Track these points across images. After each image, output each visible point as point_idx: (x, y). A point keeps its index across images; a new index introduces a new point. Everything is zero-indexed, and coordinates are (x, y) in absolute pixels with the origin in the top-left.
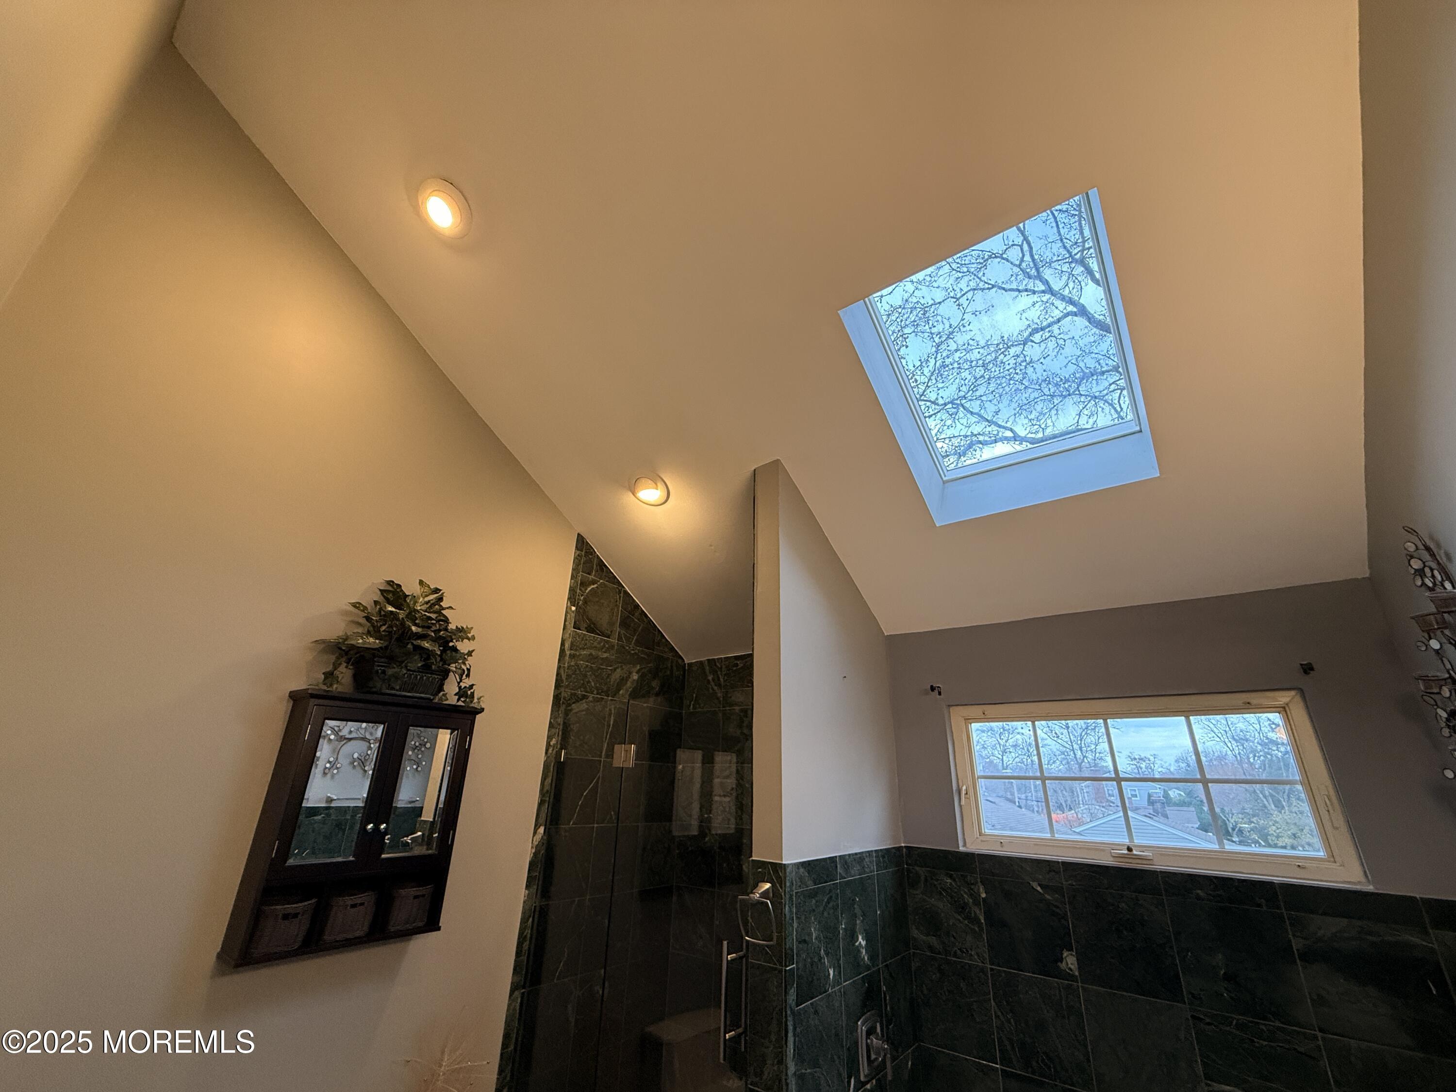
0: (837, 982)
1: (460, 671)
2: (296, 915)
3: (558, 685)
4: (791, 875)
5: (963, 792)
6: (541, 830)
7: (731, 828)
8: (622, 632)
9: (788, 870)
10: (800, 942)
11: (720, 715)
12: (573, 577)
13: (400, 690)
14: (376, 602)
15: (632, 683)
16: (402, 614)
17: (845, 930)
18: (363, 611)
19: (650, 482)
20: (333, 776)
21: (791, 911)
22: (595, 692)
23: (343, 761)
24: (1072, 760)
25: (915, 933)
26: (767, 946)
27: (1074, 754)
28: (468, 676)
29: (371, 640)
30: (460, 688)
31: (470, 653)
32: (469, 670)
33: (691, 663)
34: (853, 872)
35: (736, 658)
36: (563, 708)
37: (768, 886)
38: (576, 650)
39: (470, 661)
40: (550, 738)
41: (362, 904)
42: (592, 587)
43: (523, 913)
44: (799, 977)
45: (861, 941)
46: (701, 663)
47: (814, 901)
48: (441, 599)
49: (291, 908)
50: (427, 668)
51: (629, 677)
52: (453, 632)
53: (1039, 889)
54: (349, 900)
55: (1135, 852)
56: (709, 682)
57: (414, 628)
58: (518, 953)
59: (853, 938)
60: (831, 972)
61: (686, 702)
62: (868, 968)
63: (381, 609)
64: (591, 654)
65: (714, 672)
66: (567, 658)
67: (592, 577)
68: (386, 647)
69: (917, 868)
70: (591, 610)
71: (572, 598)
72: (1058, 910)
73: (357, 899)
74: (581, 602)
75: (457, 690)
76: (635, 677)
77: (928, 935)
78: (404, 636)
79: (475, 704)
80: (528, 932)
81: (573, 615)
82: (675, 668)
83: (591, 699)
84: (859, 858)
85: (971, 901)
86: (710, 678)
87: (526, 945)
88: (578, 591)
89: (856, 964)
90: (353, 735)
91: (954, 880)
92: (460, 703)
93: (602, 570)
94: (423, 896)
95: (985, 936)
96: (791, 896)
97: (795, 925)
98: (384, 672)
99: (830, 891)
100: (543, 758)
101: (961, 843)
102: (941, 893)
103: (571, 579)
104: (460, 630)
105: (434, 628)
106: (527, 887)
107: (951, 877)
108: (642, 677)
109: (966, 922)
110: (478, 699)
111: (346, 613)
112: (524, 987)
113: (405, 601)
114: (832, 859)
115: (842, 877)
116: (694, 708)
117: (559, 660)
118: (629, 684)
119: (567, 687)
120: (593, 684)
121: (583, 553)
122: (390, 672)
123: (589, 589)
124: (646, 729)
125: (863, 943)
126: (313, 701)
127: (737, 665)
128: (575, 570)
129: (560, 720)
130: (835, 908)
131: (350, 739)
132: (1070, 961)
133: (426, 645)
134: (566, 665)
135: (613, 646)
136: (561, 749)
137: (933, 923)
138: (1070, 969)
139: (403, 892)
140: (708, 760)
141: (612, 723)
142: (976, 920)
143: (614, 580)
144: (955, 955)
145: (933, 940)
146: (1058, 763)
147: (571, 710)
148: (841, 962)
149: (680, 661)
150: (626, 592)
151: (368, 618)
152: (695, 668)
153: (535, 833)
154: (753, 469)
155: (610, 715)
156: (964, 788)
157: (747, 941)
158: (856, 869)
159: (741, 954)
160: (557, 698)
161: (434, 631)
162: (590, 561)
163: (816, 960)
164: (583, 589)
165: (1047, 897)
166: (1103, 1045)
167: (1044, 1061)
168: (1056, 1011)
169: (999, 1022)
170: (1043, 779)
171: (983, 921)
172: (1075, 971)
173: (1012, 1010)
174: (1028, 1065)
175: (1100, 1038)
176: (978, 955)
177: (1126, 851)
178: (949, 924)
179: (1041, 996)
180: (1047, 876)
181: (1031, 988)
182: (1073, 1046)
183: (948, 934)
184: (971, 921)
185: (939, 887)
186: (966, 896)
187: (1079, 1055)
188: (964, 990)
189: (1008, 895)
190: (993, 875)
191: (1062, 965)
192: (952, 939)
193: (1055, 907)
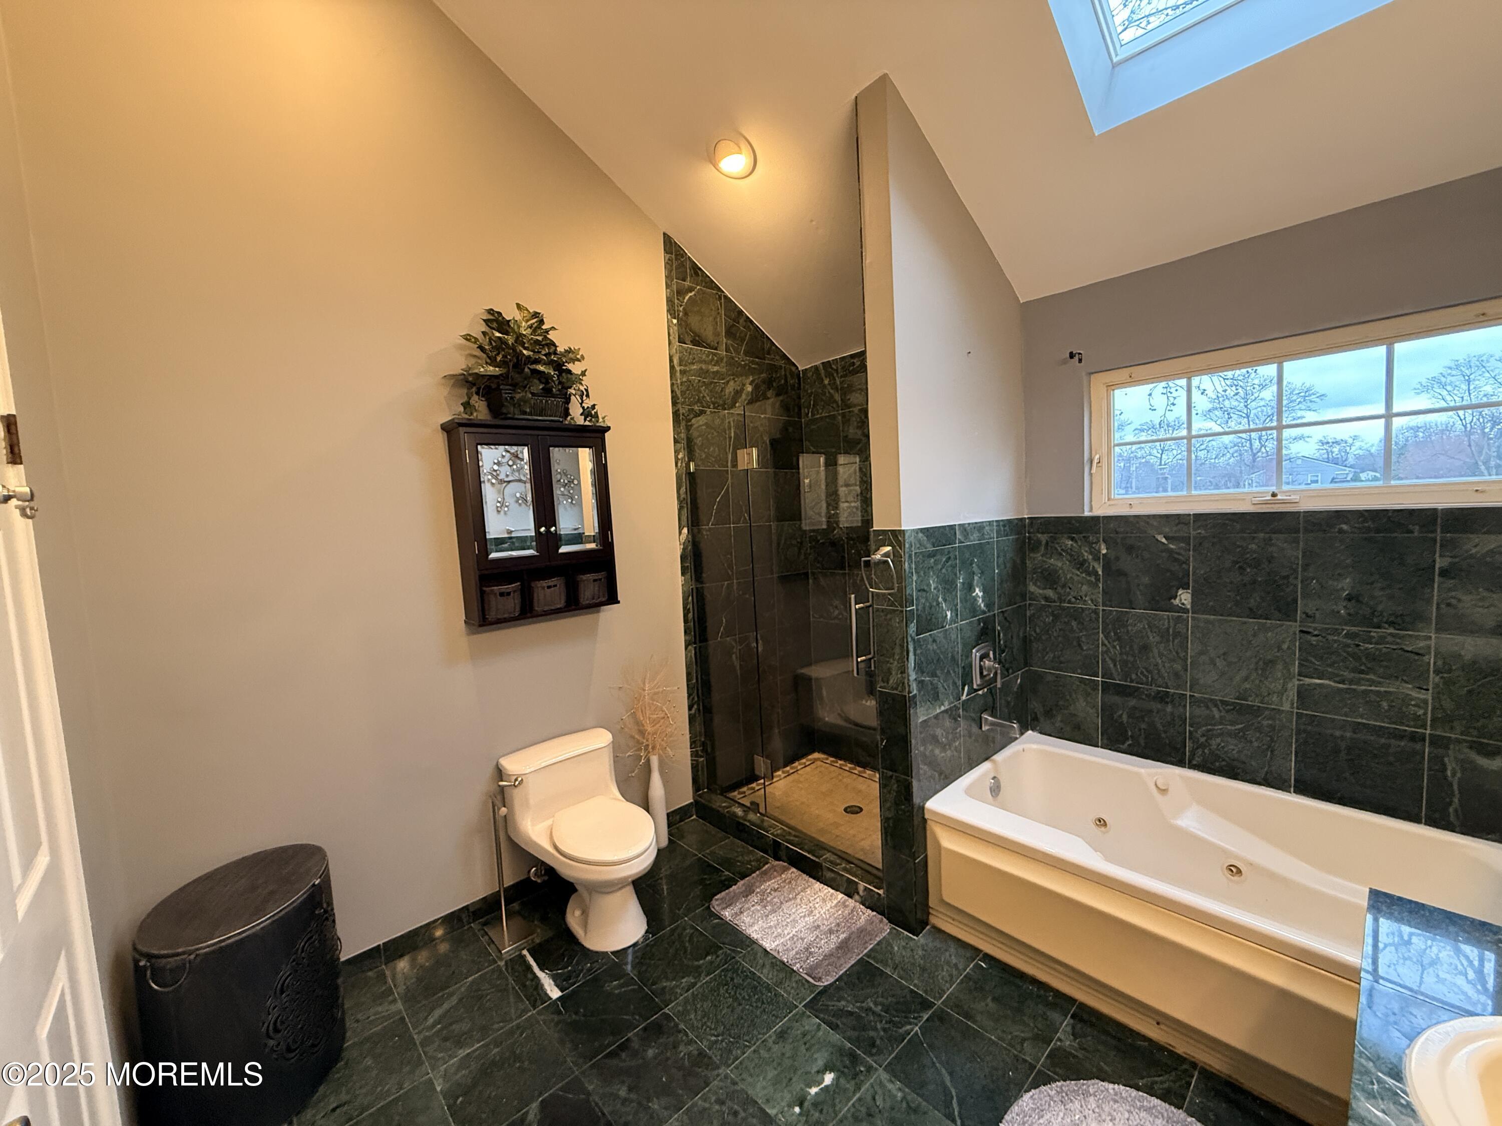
0: (953, 621)
1: (579, 393)
2: (509, 594)
3: (674, 403)
4: (909, 539)
5: (1096, 461)
6: (685, 530)
7: (857, 521)
8: (729, 342)
9: (907, 535)
10: (919, 591)
11: (840, 417)
12: (667, 286)
13: (530, 414)
14: (484, 333)
15: (747, 395)
16: (510, 340)
17: (963, 584)
18: (475, 343)
19: (732, 144)
20: (505, 513)
21: (910, 568)
22: (712, 406)
23: (509, 501)
24: (1246, 451)
25: (1032, 588)
26: (889, 594)
27: (1251, 444)
28: (588, 396)
29: (491, 368)
30: (583, 408)
31: (584, 373)
32: (587, 390)
33: (806, 370)
34: (972, 538)
35: (852, 356)
36: (683, 424)
37: (889, 548)
38: (686, 365)
39: (586, 380)
40: (677, 452)
41: (555, 586)
42: (690, 294)
43: (684, 593)
44: (918, 616)
45: (978, 592)
46: (816, 367)
47: (932, 560)
48: (542, 322)
49: (504, 588)
50: (547, 392)
51: (742, 390)
52: (562, 354)
53: (1164, 540)
54: (544, 583)
55: (1279, 497)
56: (825, 386)
57: (525, 352)
58: (686, 621)
59: (970, 588)
60: (949, 614)
61: (804, 411)
62: (984, 613)
63: (490, 339)
64: (701, 369)
65: (829, 375)
66: (678, 374)
67: (687, 283)
68: (507, 374)
69: (1039, 535)
70: (694, 320)
71: (672, 310)
72: (1180, 557)
73: (550, 582)
74: (681, 314)
75: (581, 411)
76: (749, 388)
77: (1045, 589)
78: (519, 363)
79: (601, 423)
80: (690, 606)
81: (676, 328)
82: (789, 376)
83: (708, 413)
84: (979, 527)
85: (1090, 557)
86: (826, 382)
87: (690, 615)
88: (676, 301)
89: (973, 610)
90: (510, 478)
91: (1076, 542)
92: (587, 423)
93: (697, 274)
94: (600, 580)
95: (1101, 585)
96: (910, 556)
97: (915, 578)
98: (512, 398)
99: (949, 552)
100: (674, 471)
101: (1086, 508)
102: (1061, 554)
103: (667, 288)
104: (569, 351)
105: (543, 352)
106: (683, 574)
107: (1072, 539)
108: (756, 388)
109: (1084, 575)
110: (603, 418)
111: (460, 347)
112: (695, 643)
113: (509, 326)
114: (952, 527)
115: (960, 542)
116: (813, 415)
117: (671, 377)
118: (744, 396)
119: (683, 403)
120: (708, 398)
121: (673, 256)
122: (518, 396)
123: (687, 298)
124: (766, 439)
125: (980, 594)
126: (462, 430)
127: (853, 364)
128: (668, 277)
129: (683, 435)
130: (954, 567)
131: (509, 482)
132: (1184, 598)
133: (541, 368)
134: (679, 381)
135: (722, 359)
136: (689, 461)
137: (1050, 578)
138: (1183, 604)
139: (584, 577)
140: (831, 463)
141: (733, 435)
142: (1096, 573)
143: (711, 284)
144: (1070, 602)
145: (1050, 593)
146: (1228, 455)
147: (691, 426)
148: (959, 607)
149: (793, 369)
150: (726, 297)
151: (481, 348)
152: (809, 375)
153: (680, 533)
154: (853, 97)
155: (730, 429)
156: (1097, 456)
157: (872, 592)
158: (976, 535)
159: (868, 604)
160: (676, 414)
161: (545, 355)
162: (682, 265)
163: (935, 604)
164: (681, 299)
165: (1172, 546)
166: (1203, 658)
167: (1142, 673)
168: (1162, 637)
169: (1105, 649)
170: (1189, 438)
171: (1100, 573)
172: (1189, 607)
173: (1119, 639)
174: (1126, 676)
175: (1201, 653)
176: (1092, 600)
177: (1269, 498)
178: (1066, 578)
179: (1149, 627)
180: (1175, 529)
181: (1140, 621)
182: (1174, 660)
183: (1064, 586)
184: (1089, 574)
185: (1059, 549)
186: (1086, 554)
187: (1178, 667)
188: (1075, 627)
189: (1130, 549)
190: (1117, 533)
191: (1172, 601)
192: (1068, 590)
193: (1179, 554)
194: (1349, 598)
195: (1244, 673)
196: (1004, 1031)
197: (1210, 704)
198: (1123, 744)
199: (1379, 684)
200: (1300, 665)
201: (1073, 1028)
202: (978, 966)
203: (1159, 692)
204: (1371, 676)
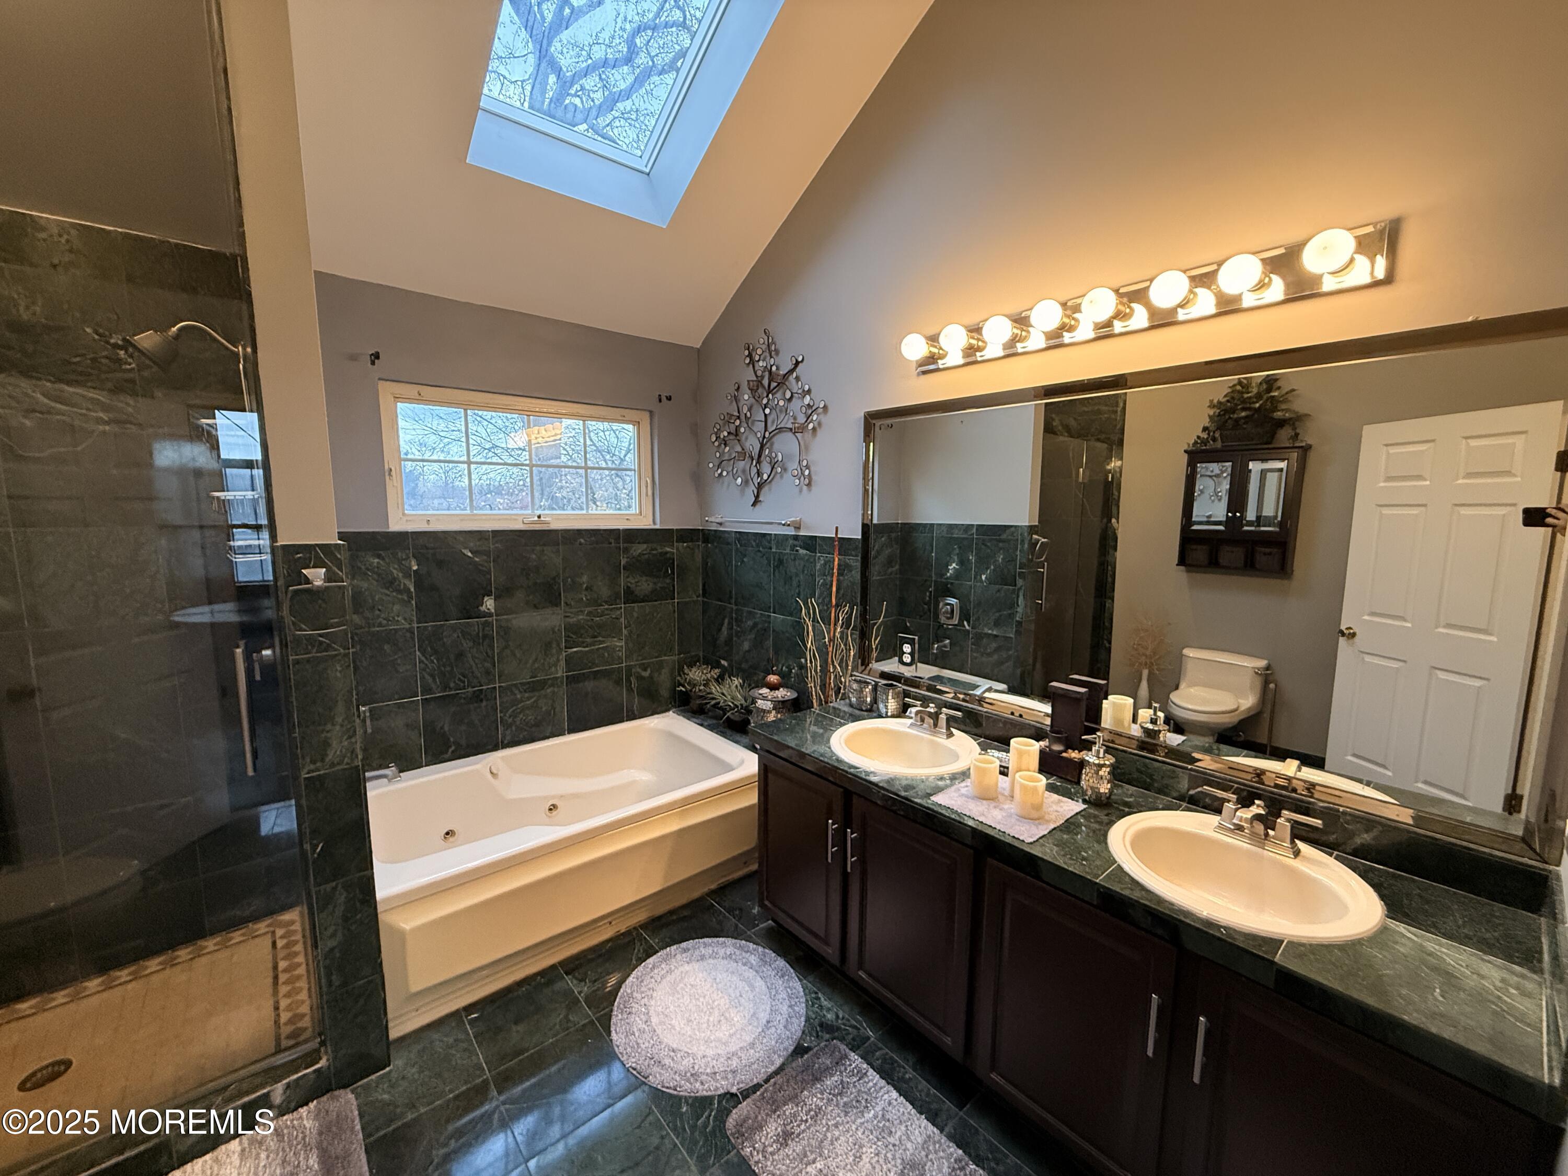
53: (470, 554)
55: (541, 518)
72: (484, 569)
85: (400, 575)
91: (383, 559)
95: (413, 602)
101: (391, 524)
102: (366, 573)
107: (379, 556)
109: (394, 594)
132: (489, 603)
138: (488, 609)
142: (408, 591)
144: (380, 625)
165: (477, 559)
166: (508, 652)
167: (460, 680)
168: (474, 641)
169: (423, 666)
170: (469, 463)
171: (412, 590)
172: (493, 611)
173: (436, 652)
174: (446, 687)
175: (506, 647)
176: (405, 619)
177: (536, 518)
178: (373, 600)
179: (463, 635)
180: (478, 543)
181: (455, 631)
182: (485, 660)
183: (372, 608)
184: (400, 592)
185: (363, 567)
186: (395, 571)
187: (487, 665)
188: (388, 651)
189: (440, 564)
190: (427, 548)
191: (481, 608)
192: (377, 612)
193: (482, 565)
194: (587, 589)
195: (534, 657)
196: (551, 1029)
197: (514, 689)
198: (447, 753)
199: (603, 642)
200: (566, 641)
201: (576, 979)
202: (471, 1022)
203: (474, 692)
204: (600, 638)
